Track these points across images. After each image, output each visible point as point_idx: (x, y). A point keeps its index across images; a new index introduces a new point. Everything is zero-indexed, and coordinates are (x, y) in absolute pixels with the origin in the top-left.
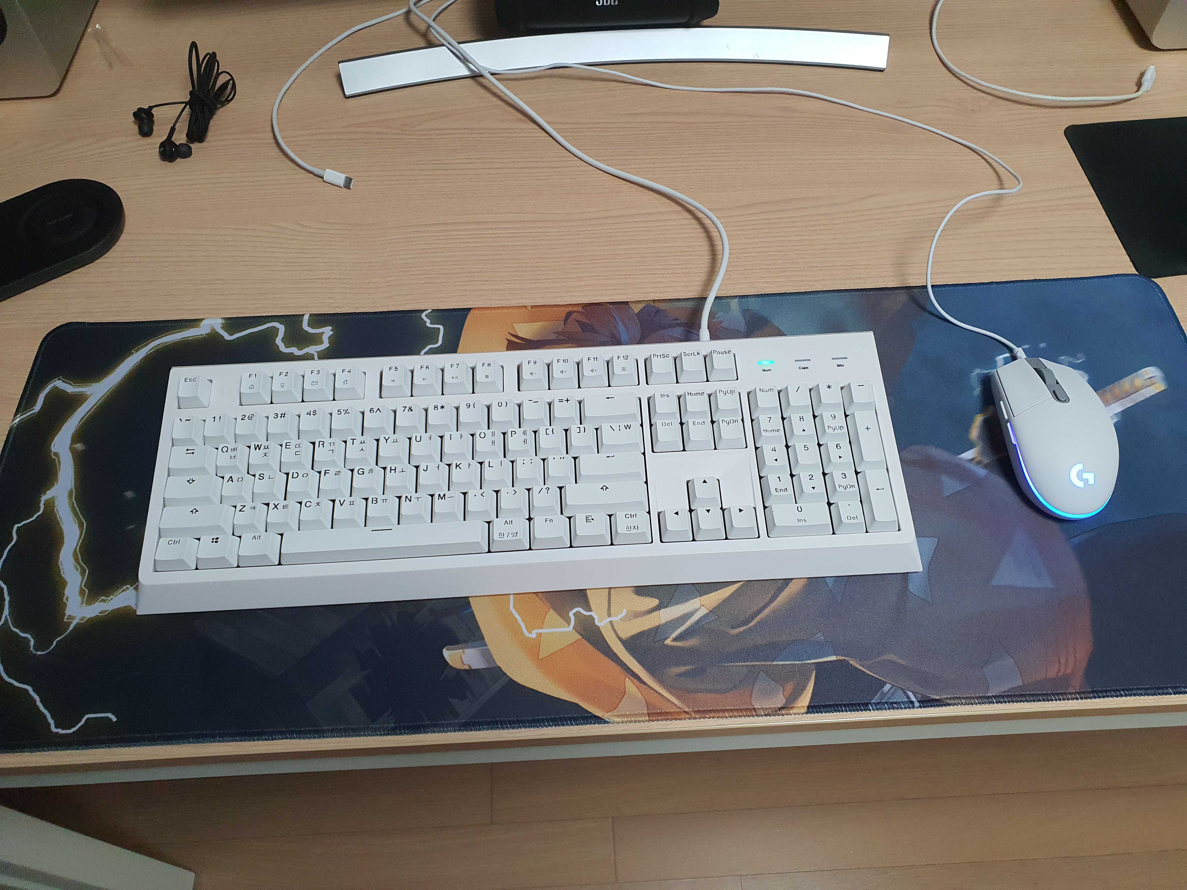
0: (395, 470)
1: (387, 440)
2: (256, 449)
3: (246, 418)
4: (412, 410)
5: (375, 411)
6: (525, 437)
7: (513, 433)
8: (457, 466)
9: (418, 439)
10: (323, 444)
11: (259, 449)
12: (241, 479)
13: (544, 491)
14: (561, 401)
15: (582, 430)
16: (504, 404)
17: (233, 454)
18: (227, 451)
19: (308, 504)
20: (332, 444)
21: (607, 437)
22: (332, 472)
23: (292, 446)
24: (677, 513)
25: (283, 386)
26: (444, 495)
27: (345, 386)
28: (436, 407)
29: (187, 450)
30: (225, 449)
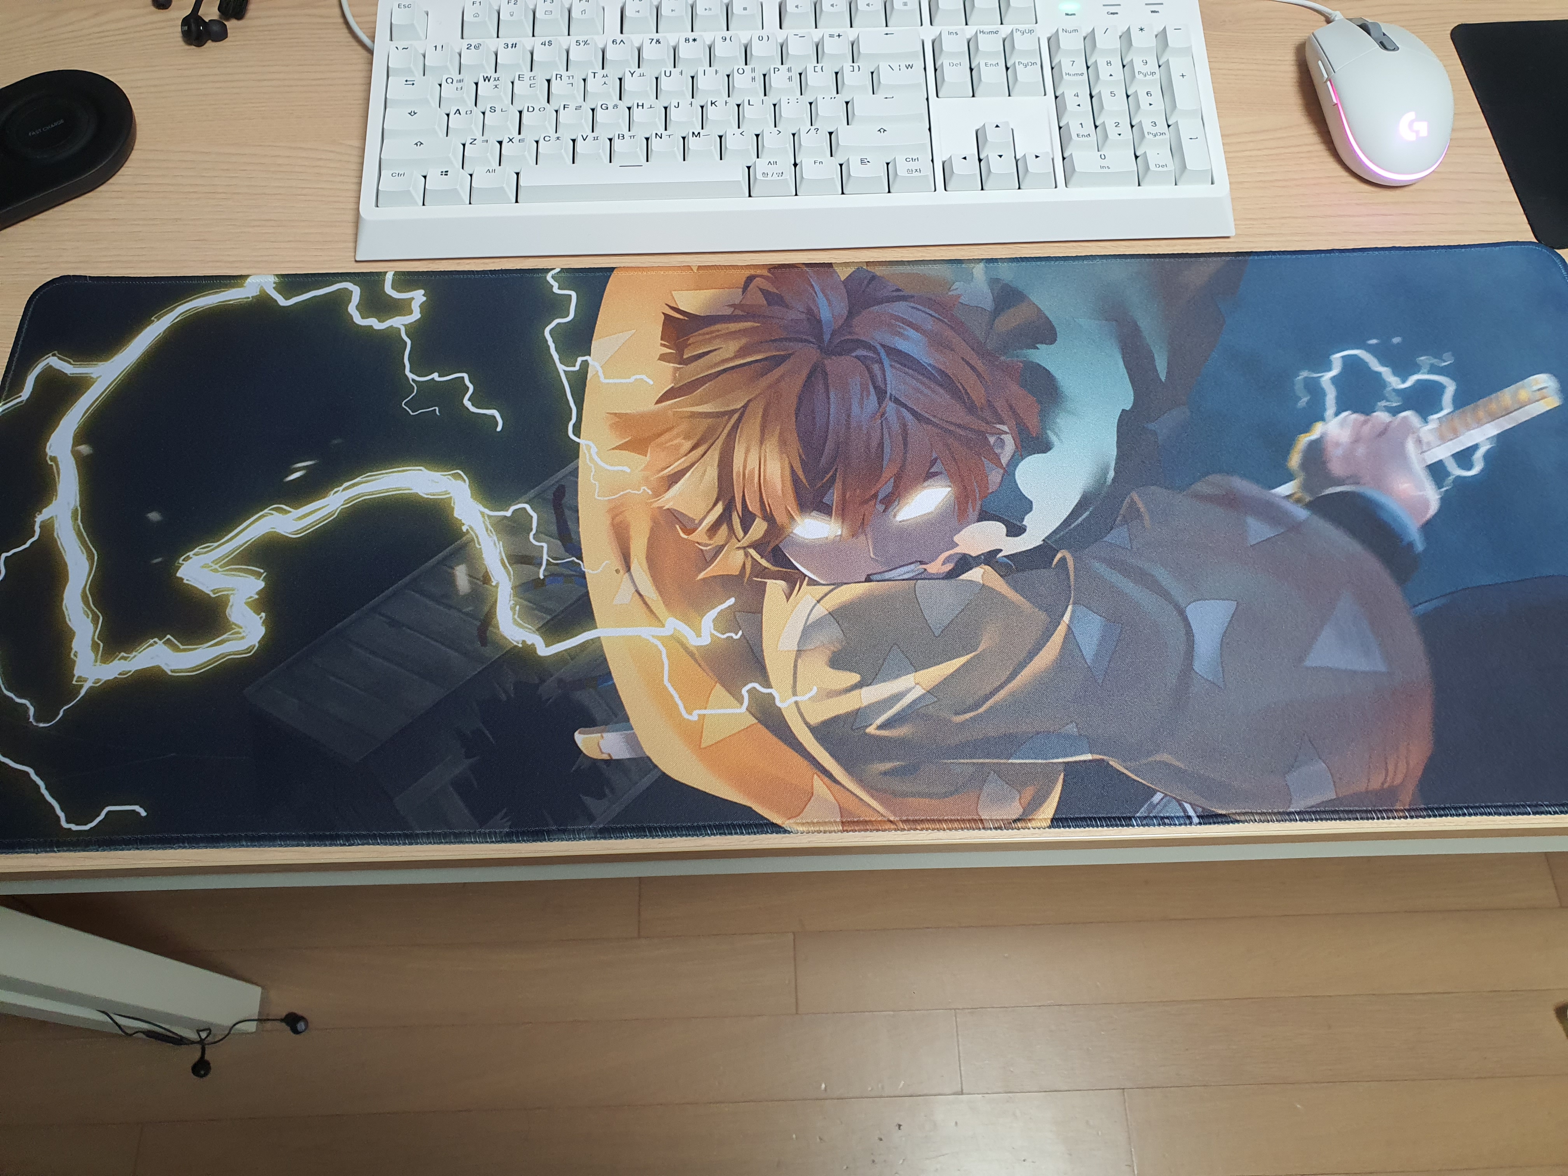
0: (643, 106)
1: (632, 74)
2: (485, 80)
3: (472, 47)
4: (659, 43)
5: (618, 43)
6: (790, 74)
7: (776, 70)
8: (712, 104)
9: (668, 74)
10: (561, 78)
11: (489, 81)
12: (468, 113)
13: (813, 131)
14: (831, 36)
15: (856, 69)
16: (765, 38)
17: (459, 85)
18: (452, 83)
19: (547, 139)
20: (571, 78)
21: (886, 77)
22: (572, 106)
23: (526, 78)
24: (965, 158)
25: (512, 15)
26: (699, 133)
27: (584, 16)
28: (687, 40)
29: (406, 81)
30: (450, 81)
